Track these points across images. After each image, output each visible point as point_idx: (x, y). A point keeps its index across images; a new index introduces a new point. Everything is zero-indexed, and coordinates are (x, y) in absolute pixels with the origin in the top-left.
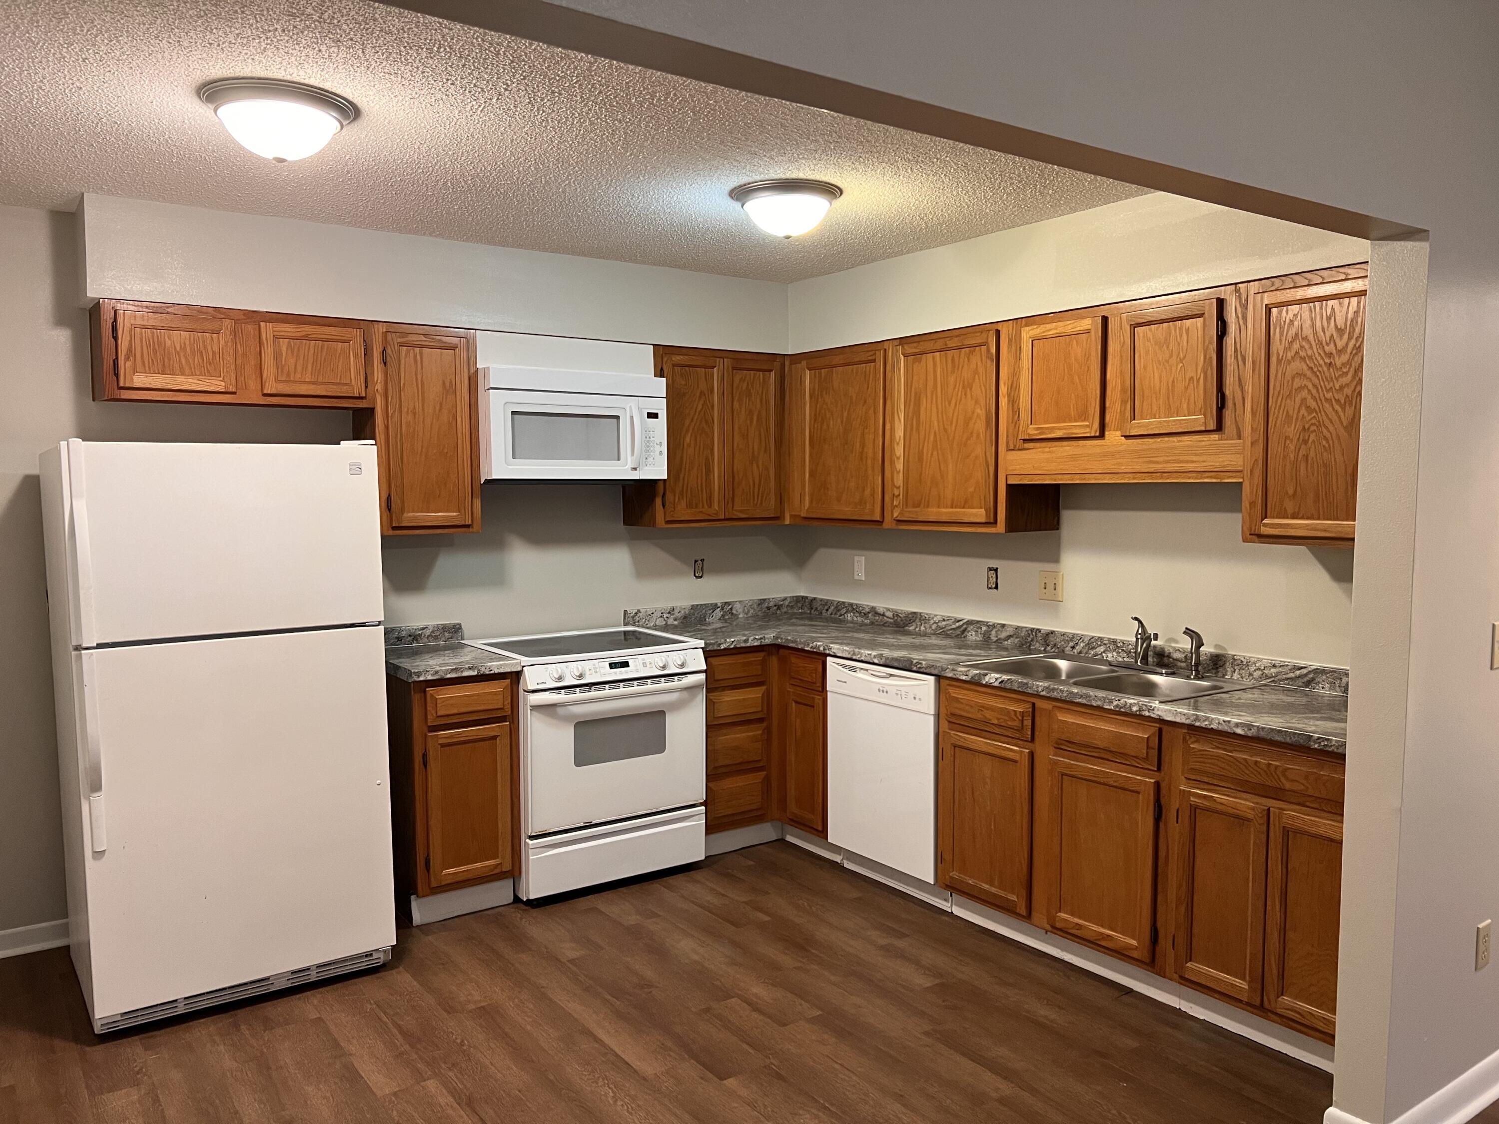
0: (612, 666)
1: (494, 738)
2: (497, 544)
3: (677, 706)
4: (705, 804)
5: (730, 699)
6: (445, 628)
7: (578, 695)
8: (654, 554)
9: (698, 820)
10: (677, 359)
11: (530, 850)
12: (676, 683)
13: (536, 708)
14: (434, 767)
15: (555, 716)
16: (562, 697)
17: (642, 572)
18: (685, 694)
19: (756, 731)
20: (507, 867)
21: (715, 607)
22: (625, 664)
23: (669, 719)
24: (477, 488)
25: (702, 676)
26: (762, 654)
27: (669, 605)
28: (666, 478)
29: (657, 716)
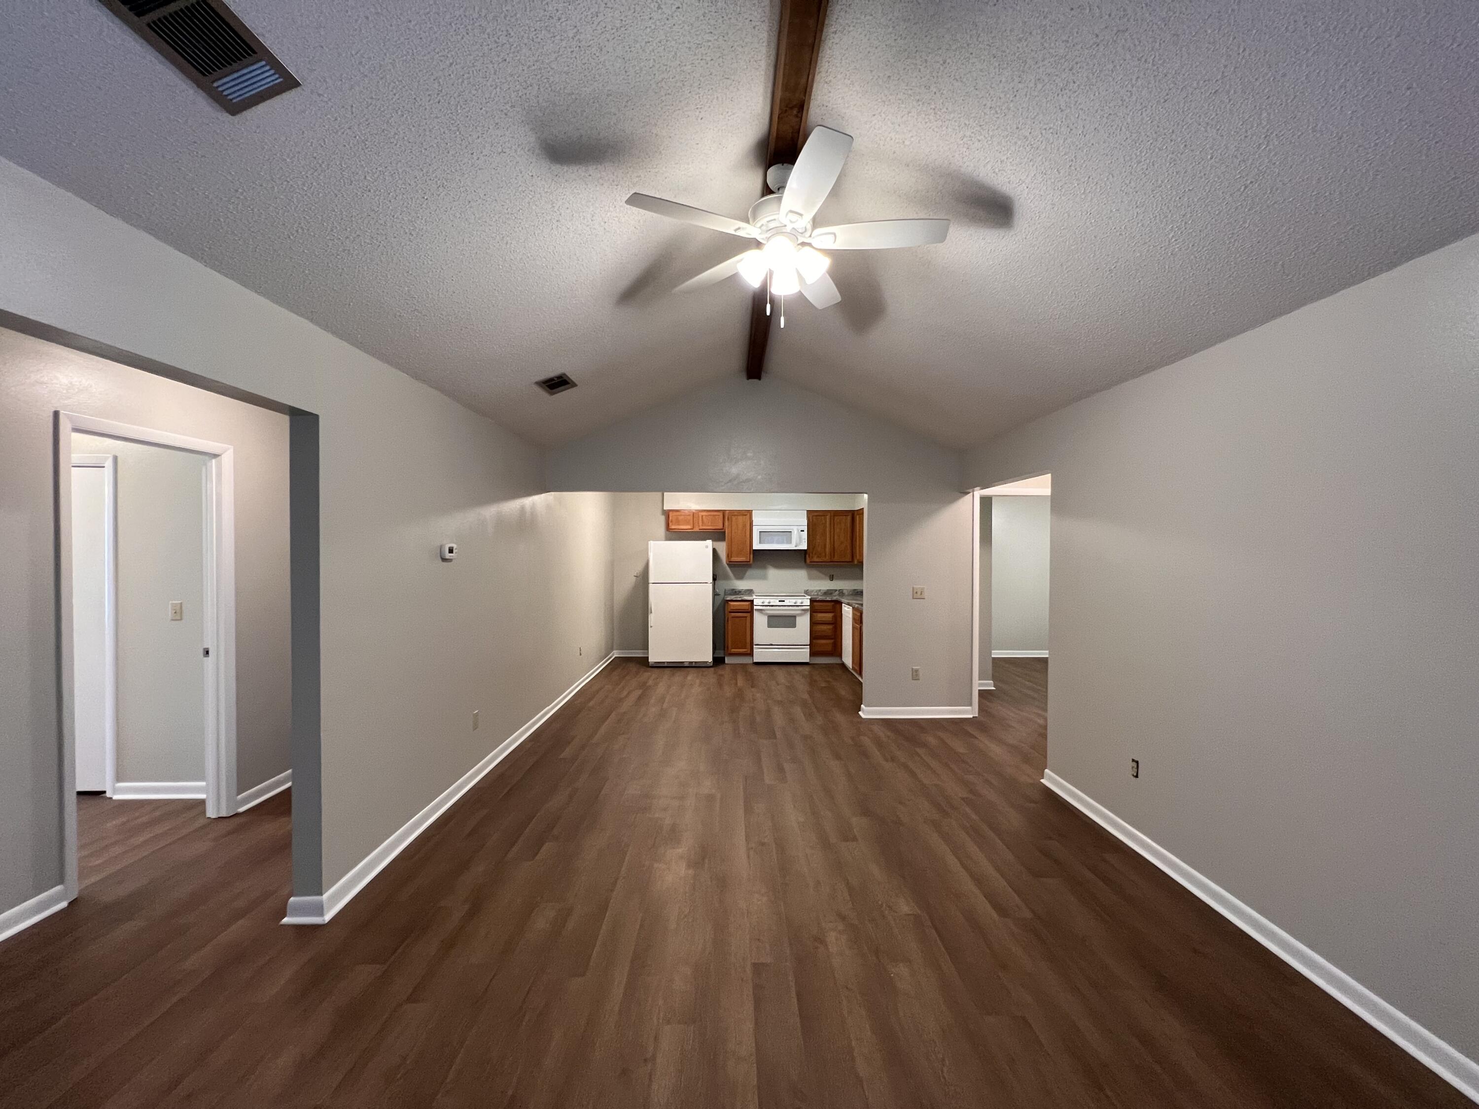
0: (780, 601)
1: (746, 617)
2: (764, 567)
3: (800, 615)
4: (809, 645)
5: (820, 616)
6: (748, 590)
7: (768, 608)
8: (815, 572)
9: (807, 650)
10: (816, 514)
11: (754, 646)
12: (800, 608)
13: (757, 610)
14: (729, 622)
15: (762, 613)
16: (764, 608)
17: (811, 578)
18: (803, 612)
19: (830, 627)
20: (749, 652)
21: (836, 590)
22: (784, 601)
23: (798, 618)
24: (752, 551)
25: (809, 607)
26: (833, 603)
27: (818, 588)
28: (806, 548)
29: (794, 617)
